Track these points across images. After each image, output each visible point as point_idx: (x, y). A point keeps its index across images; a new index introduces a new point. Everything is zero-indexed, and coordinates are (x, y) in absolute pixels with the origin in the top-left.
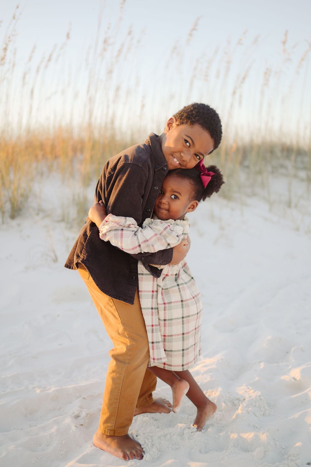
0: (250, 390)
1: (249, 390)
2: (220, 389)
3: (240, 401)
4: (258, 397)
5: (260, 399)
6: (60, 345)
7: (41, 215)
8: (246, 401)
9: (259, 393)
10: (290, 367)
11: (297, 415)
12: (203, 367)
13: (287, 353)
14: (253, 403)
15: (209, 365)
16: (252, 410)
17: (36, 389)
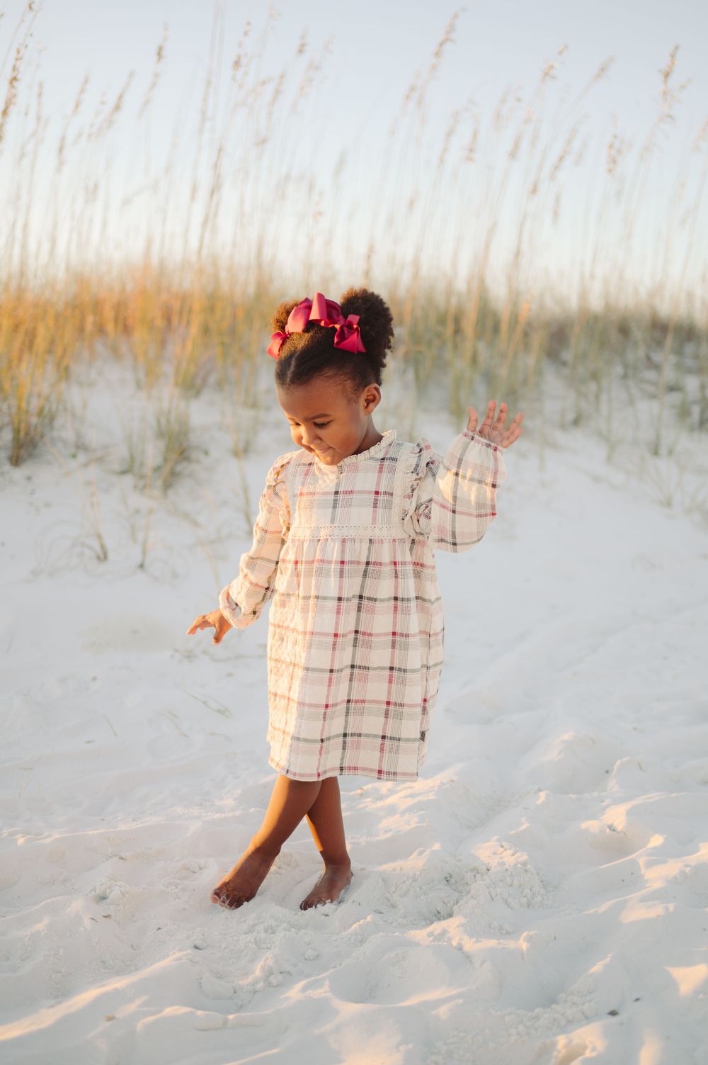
0: (506, 850)
1: (502, 849)
3: (478, 873)
4: (519, 866)
5: (526, 871)
6: (88, 742)
7: (82, 457)
8: (491, 874)
9: (525, 857)
10: (607, 802)
11: (604, 907)
12: (406, 797)
13: (607, 772)
14: (508, 878)
15: (420, 794)
16: (501, 894)
17: (17, 836)
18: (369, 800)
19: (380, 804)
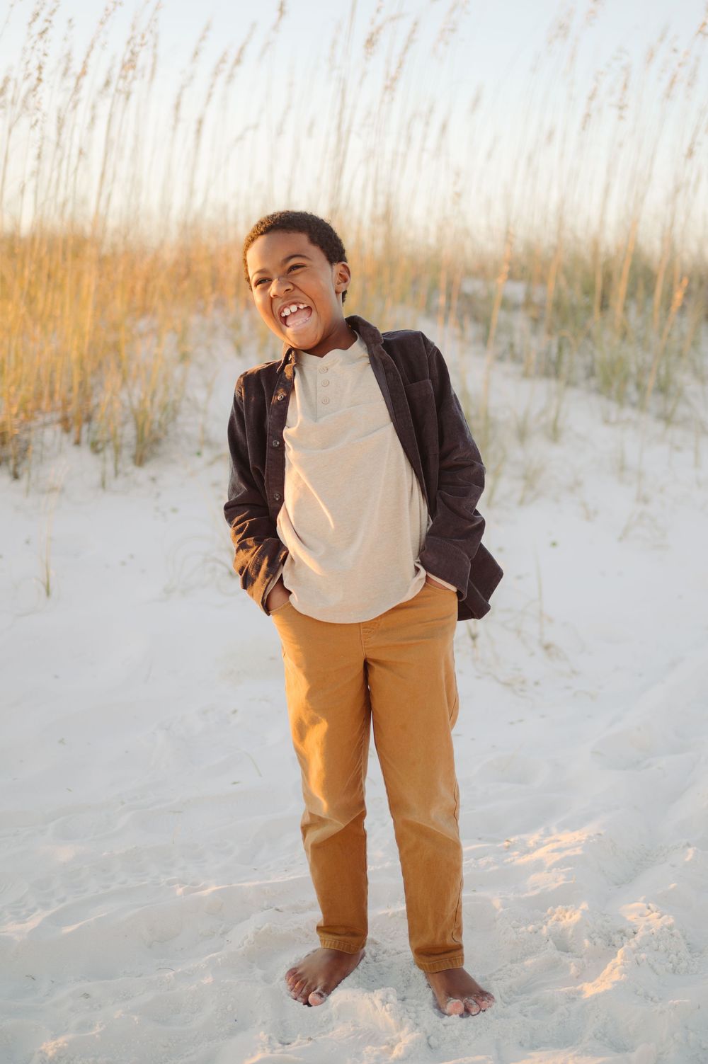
0: (652, 912)
1: (649, 911)
2: (584, 906)
3: (625, 935)
4: (665, 929)
5: (672, 935)
6: (234, 783)
7: (206, 455)
8: (638, 937)
9: (671, 921)
12: (553, 851)
14: (654, 942)
15: (567, 849)
16: (647, 959)
17: (175, 886)
18: (516, 853)
19: (527, 858)
